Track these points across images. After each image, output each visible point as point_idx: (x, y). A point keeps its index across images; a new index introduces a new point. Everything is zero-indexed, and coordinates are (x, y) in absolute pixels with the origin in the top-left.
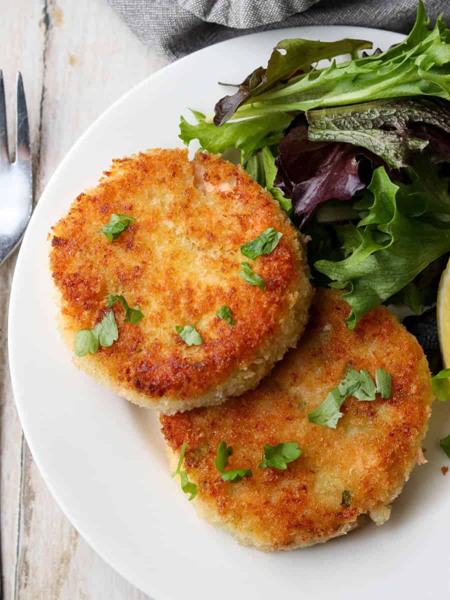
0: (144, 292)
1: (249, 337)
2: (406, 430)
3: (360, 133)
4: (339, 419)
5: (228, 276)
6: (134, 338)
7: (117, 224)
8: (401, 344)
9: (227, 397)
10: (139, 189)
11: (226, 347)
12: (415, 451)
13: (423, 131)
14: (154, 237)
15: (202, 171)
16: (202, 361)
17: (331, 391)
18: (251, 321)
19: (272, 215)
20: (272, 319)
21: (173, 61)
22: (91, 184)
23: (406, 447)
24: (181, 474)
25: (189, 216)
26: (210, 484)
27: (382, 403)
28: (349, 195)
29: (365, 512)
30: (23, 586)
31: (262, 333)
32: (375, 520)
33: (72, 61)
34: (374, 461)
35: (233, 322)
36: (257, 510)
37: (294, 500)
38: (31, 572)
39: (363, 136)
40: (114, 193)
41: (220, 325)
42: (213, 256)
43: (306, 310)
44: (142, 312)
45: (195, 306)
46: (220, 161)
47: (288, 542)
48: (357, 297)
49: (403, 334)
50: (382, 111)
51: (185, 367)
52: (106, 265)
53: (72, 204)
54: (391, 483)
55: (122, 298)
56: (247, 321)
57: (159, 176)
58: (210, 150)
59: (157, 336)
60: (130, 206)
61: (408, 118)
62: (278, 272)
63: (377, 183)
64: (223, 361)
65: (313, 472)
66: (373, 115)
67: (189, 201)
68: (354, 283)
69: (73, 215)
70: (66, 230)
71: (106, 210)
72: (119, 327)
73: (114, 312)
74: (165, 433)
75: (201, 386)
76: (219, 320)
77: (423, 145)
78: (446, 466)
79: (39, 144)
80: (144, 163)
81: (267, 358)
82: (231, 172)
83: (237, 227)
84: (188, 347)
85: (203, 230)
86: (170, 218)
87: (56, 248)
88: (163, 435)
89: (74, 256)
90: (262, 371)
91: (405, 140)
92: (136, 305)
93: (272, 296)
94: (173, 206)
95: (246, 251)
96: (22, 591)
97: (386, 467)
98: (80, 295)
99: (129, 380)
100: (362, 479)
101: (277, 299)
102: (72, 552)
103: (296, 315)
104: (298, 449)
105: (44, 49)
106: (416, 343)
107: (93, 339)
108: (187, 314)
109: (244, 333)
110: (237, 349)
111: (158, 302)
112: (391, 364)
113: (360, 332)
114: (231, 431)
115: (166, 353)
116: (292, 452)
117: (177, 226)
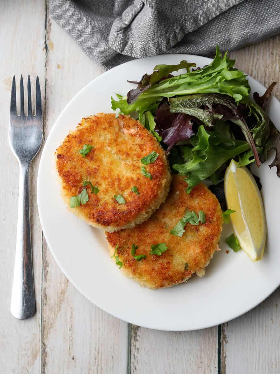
0: (99, 179)
1: (146, 200)
2: (212, 237)
3: (193, 110)
4: (183, 233)
5: (135, 173)
6: (95, 201)
7: (86, 149)
8: (209, 199)
9: (136, 225)
10: (95, 133)
11: (136, 205)
12: (216, 246)
13: (219, 107)
14: (102, 155)
15: (122, 123)
16: (126, 211)
17: (180, 221)
18: (146, 193)
19: (154, 144)
20: (155, 192)
21: (106, 71)
22: (73, 129)
23: (212, 244)
24: (115, 257)
25: (117, 145)
26: (128, 261)
27: (202, 225)
28: (188, 138)
29: (194, 272)
30: (45, 305)
31: (151, 198)
32: (199, 275)
33: (59, 67)
34: (198, 250)
35: (139, 193)
36: (149, 273)
37: (164, 268)
38: (48, 299)
39: (194, 112)
40: (84, 134)
41: (133, 195)
42: (128, 163)
43: (169, 186)
44: (99, 188)
45: (122, 186)
46: (130, 119)
47: (162, 286)
48: (191, 180)
49: (210, 195)
50: (202, 99)
51: (118, 213)
52: (82, 167)
53: (65, 139)
54: (205, 260)
55: (90, 182)
56: (145, 193)
57: (103, 126)
58: (125, 113)
59: (106, 199)
60: (91, 140)
61: (213, 102)
62: (157, 171)
63: (200, 133)
64: (135, 211)
65: (172, 256)
66: (197, 100)
67: (117, 138)
68: (189, 174)
69: (65, 144)
70: (63, 151)
71: (81, 142)
72: (89, 195)
73: (86, 189)
74: (108, 240)
75: (125, 221)
76: (133, 192)
77: (221, 117)
78: (228, 250)
79: (45, 106)
80: (96, 120)
81: (153, 208)
82: (135, 124)
83: (138, 150)
84: (119, 205)
85: (124, 151)
86: (109, 146)
87: (59, 159)
88: (107, 240)
89: (67, 163)
90: (151, 214)
91: (212, 114)
92: (96, 185)
93: (155, 182)
94: (110, 141)
95: (143, 161)
96: (45, 307)
97: (203, 253)
98: (71, 181)
99: (94, 218)
100: (193, 259)
101: (157, 183)
102: (66, 289)
103: (165, 189)
104: (166, 246)
105: (45, 61)
106: (215, 198)
107: (78, 201)
108: (118, 190)
109: (143, 199)
110: (141, 205)
111: (105, 184)
112: (205, 208)
113: (192, 194)
114: (137, 239)
115: (110, 207)
116: (164, 248)
117: (112, 149)
